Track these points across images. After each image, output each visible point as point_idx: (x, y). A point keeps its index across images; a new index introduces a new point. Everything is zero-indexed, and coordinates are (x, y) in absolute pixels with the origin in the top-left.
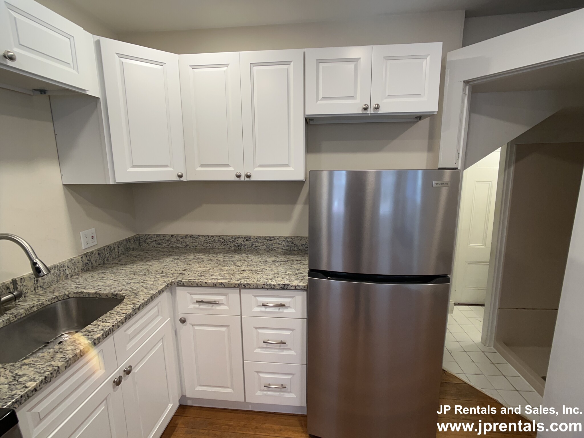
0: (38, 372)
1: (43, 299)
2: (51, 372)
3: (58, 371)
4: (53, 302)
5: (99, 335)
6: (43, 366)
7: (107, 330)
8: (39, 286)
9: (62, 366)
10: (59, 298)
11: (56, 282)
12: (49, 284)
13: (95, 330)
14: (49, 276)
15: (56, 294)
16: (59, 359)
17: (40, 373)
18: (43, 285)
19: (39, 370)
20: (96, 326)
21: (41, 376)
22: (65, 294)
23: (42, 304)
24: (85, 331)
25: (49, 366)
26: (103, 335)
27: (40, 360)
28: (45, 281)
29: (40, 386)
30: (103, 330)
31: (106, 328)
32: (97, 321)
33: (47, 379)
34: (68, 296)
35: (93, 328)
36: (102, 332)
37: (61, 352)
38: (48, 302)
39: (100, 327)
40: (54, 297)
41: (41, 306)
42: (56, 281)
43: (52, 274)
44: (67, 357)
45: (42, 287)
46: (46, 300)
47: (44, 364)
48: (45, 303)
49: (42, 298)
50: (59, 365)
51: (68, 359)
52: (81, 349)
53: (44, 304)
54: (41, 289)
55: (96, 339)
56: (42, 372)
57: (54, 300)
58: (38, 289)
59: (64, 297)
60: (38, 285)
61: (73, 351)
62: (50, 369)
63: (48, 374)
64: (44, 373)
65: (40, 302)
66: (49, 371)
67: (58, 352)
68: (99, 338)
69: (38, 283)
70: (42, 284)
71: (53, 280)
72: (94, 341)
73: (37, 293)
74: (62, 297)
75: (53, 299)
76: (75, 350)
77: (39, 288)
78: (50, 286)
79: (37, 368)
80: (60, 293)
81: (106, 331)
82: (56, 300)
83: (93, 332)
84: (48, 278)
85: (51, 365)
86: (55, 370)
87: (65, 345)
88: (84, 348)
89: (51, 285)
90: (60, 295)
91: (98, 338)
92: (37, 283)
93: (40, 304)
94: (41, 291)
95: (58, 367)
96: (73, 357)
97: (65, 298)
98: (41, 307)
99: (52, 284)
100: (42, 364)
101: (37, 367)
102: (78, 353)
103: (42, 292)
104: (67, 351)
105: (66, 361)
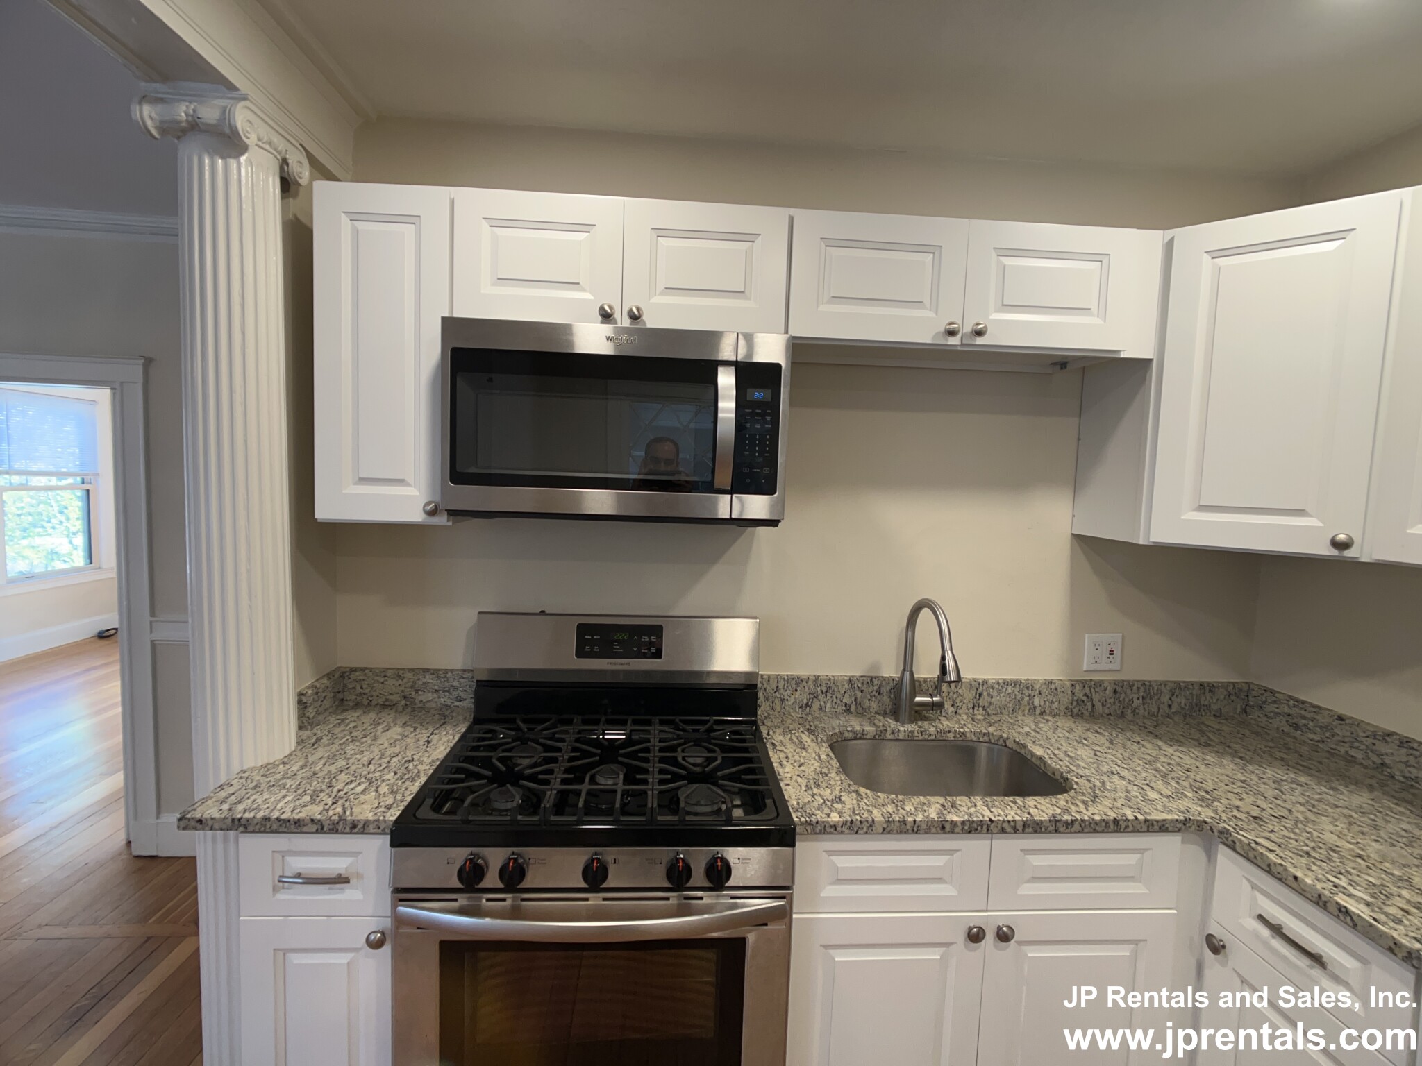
0: (854, 809)
1: (970, 728)
2: (863, 820)
3: (871, 826)
4: (981, 739)
5: (955, 818)
6: (865, 807)
7: (975, 819)
8: (981, 704)
9: (879, 822)
10: (991, 737)
11: (1011, 712)
12: (998, 709)
13: (962, 809)
14: (1001, 695)
15: (991, 730)
16: (885, 811)
17: (854, 812)
18: (988, 707)
19: (856, 808)
20: (969, 804)
21: (850, 816)
22: (1001, 736)
23: (963, 733)
24: (951, 800)
25: (869, 811)
26: (963, 823)
27: (871, 798)
28: (992, 700)
29: (842, 827)
30: (971, 815)
31: (977, 816)
32: (981, 799)
33: (853, 825)
34: (1005, 742)
35: (964, 804)
36: (966, 817)
37: (897, 806)
38: (973, 736)
39: (973, 810)
40: (984, 731)
41: (961, 736)
42: (1011, 709)
43: (1008, 694)
44: (893, 816)
45: (986, 710)
46: (971, 732)
47: (869, 806)
48: (968, 735)
49: (970, 726)
50: (876, 819)
51: (890, 819)
52: (917, 819)
53: (966, 736)
54: (984, 712)
55: (948, 821)
56: (857, 812)
57: (983, 737)
58: (978, 710)
59: (998, 740)
60: (981, 702)
61: (907, 815)
62: (866, 815)
63: (857, 820)
64: (857, 815)
65: (962, 730)
66: (861, 817)
67: (894, 803)
68: (953, 823)
69: (981, 699)
70: (986, 705)
71: (1006, 705)
72: (943, 823)
73: (974, 715)
74: (996, 738)
75: (982, 735)
76: (909, 814)
77: (981, 709)
78: (998, 714)
79: (858, 804)
80: (996, 731)
81: (973, 821)
82: (986, 738)
83: (957, 811)
84: (998, 698)
85: (872, 812)
86: (867, 821)
87: (911, 800)
88: (921, 821)
89: (1001, 713)
90: (995, 733)
91: (952, 821)
92: (979, 699)
93: (960, 731)
94: (982, 715)
95: (873, 820)
96: (899, 821)
97: (1000, 743)
98: (960, 739)
99: (1003, 711)
100: (866, 804)
101: (860, 804)
102: (910, 822)
103: (980, 717)
104: (903, 809)
105: (887, 820)
